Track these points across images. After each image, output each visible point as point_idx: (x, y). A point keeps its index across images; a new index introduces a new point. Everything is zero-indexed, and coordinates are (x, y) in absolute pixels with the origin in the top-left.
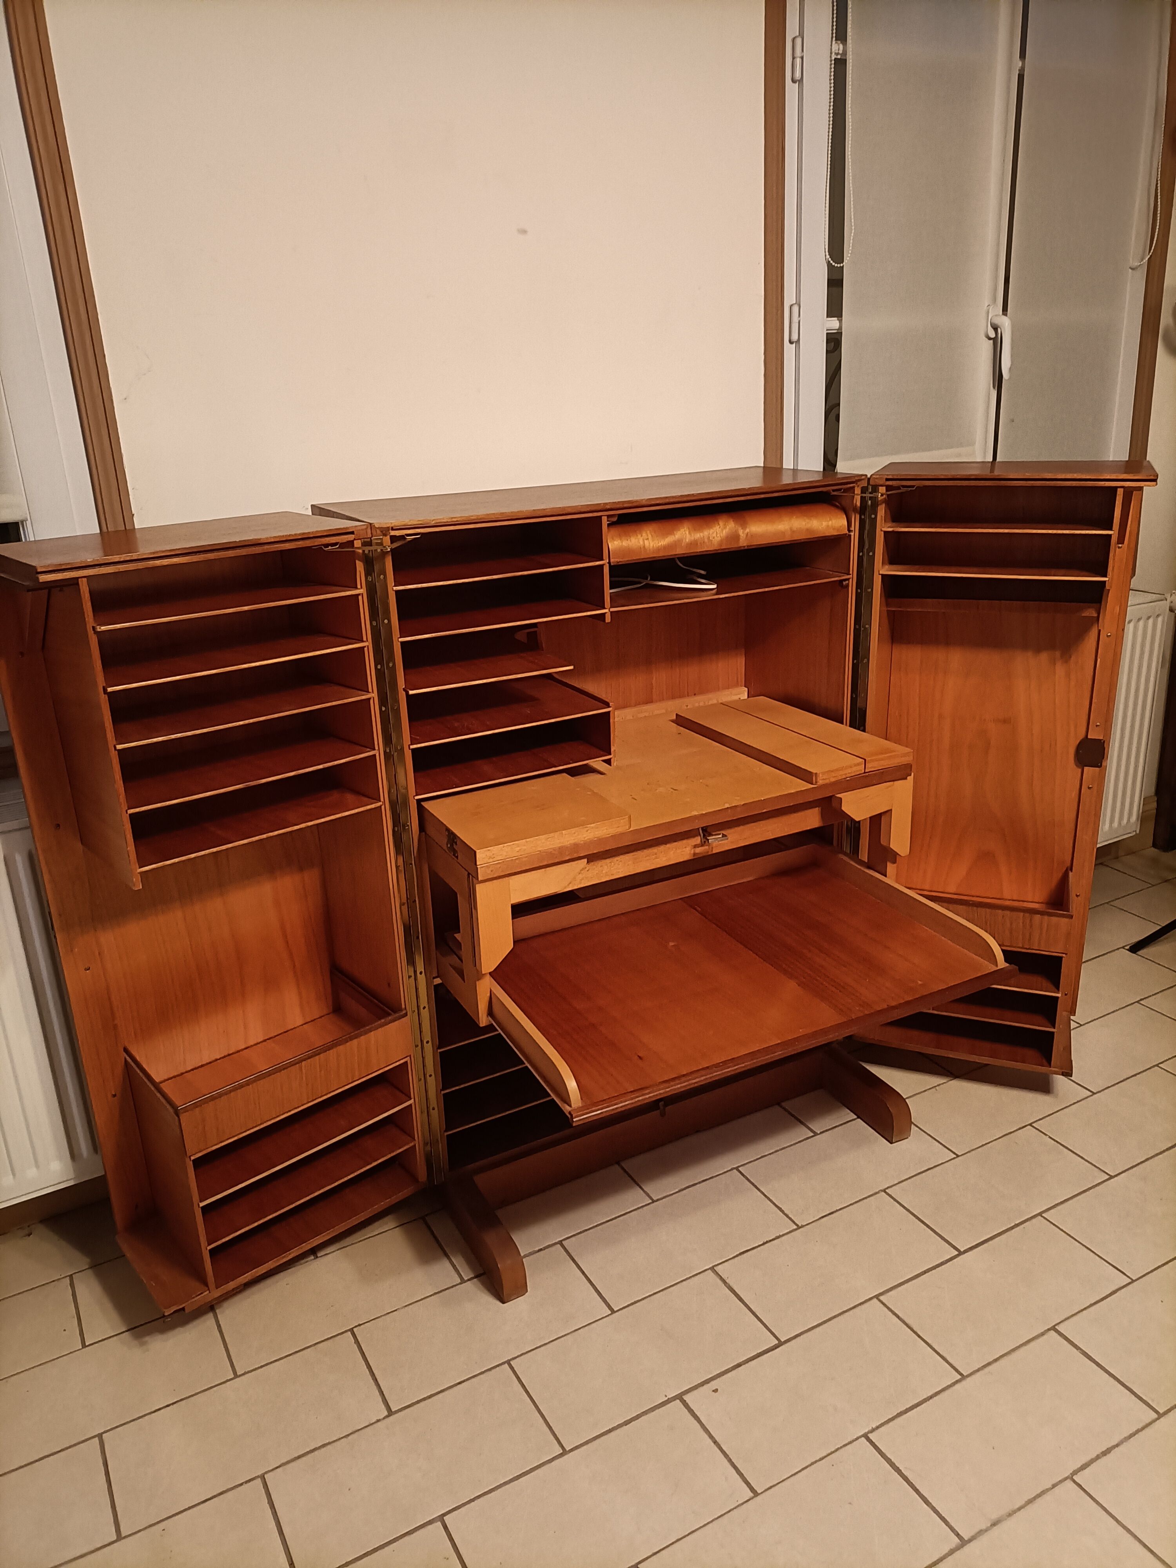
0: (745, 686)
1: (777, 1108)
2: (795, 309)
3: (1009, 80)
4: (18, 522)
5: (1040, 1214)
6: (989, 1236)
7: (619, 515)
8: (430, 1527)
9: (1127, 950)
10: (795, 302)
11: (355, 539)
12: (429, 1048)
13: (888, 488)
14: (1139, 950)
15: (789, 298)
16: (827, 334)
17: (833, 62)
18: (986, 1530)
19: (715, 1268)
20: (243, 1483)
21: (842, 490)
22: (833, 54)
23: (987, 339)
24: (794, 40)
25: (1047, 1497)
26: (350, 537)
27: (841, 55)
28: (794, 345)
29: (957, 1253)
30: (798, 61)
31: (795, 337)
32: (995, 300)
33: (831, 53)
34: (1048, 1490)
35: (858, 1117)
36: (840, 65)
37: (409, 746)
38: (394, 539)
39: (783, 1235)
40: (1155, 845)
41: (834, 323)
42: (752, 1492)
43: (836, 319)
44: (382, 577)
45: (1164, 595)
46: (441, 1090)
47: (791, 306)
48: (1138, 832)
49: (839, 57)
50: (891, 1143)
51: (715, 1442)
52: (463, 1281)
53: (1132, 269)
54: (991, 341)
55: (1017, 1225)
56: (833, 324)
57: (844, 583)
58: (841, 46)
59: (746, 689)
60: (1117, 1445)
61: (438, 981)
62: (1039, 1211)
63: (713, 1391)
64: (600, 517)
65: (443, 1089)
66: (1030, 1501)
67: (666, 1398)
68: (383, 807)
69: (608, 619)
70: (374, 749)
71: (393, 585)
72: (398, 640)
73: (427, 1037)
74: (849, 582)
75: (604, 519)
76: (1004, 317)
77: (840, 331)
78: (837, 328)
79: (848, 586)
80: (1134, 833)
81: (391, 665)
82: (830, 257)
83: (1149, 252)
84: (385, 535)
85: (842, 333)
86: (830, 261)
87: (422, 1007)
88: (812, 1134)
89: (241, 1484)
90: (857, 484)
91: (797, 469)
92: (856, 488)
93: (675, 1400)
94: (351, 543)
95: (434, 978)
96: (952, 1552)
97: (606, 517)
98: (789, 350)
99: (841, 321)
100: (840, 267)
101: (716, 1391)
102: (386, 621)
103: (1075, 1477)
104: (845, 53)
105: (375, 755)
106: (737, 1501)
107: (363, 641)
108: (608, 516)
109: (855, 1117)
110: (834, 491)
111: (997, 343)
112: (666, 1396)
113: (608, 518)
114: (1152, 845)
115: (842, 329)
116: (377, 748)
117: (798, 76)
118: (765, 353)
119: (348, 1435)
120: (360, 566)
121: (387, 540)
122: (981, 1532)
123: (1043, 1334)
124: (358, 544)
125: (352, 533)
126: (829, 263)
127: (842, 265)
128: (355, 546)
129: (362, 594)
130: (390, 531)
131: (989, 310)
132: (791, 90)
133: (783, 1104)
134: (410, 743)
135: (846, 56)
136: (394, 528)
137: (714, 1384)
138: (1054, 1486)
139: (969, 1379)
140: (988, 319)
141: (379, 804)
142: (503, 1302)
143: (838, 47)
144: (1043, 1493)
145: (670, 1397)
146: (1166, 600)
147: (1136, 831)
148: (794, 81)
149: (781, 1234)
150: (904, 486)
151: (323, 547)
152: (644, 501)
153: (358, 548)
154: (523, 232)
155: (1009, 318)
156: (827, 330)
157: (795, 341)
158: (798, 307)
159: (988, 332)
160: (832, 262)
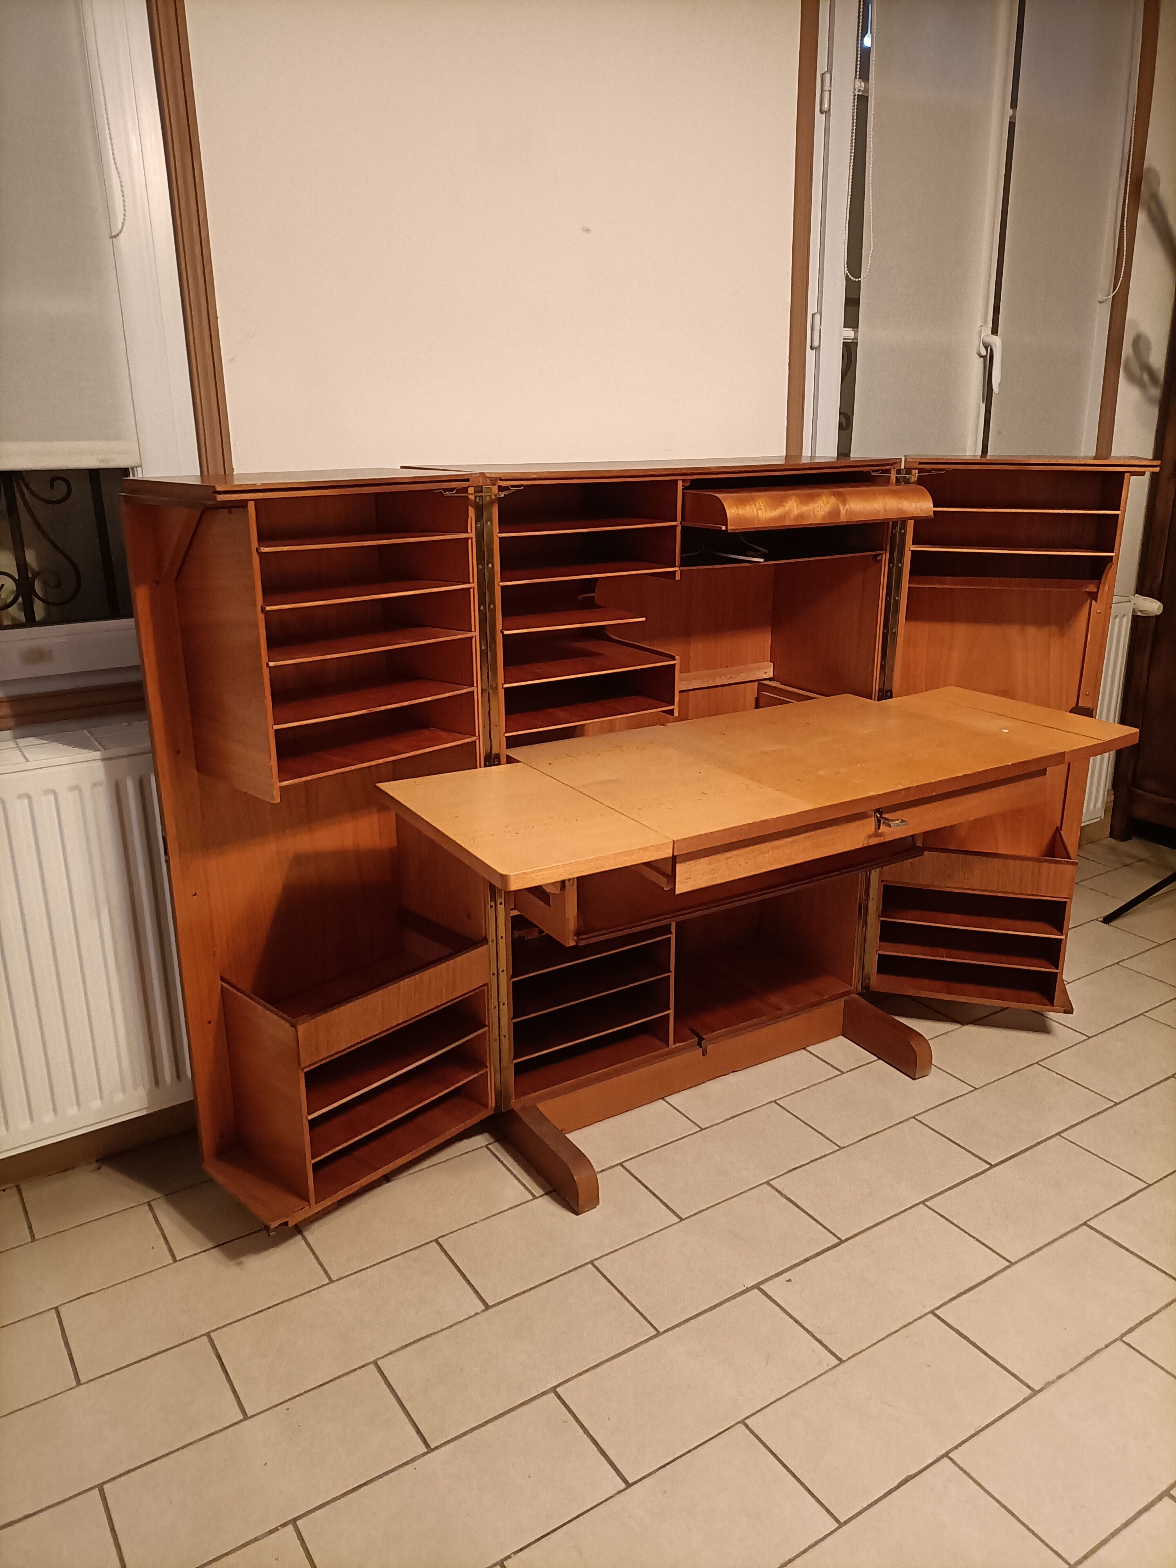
0: (770, 661)
1: (803, 1051)
2: (817, 317)
3: (1002, 127)
4: (129, 468)
5: (1058, 1134)
6: (1016, 1152)
7: (692, 480)
8: (544, 1397)
9: (1101, 921)
10: (817, 312)
11: (470, 486)
12: (503, 977)
13: (921, 471)
14: (1110, 922)
15: (812, 308)
16: (844, 343)
17: (856, 97)
18: (1053, 1382)
19: (770, 1182)
20: (357, 1368)
21: (880, 472)
22: (857, 90)
23: (978, 357)
24: (823, 75)
25: (1103, 1354)
26: (465, 484)
27: (863, 91)
28: (815, 350)
29: (989, 1166)
30: (827, 94)
31: (816, 344)
32: (985, 322)
33: (855, 90)
34: (1102, 1349)
35: (879, 1058)
36: (862, 101)
37: (503, 686)
38: (501, 489)
39: (828, 1155)
40: (1112, 835)
42: (837, 1360)
43: (851, 329)
44: (489, 523)
45: (1129, 597)
46: (512, 1019)
47: (813, 315)
48: (1103, 818)
49: (860, 93)
50: (914, 1079)
51: (797, 1321)
52: (535, 1197)
53: (1100, 302)
54: (982, 359)
55: (1039, 1143)
56: (850, 333)
57: (878, 558)
58: (863, 84)
59: (772, 664)
60: (1157, 1313)
61: (515, 913)
62: (1057, 1132)
63: (787, 1281)
64: (676, 481)
65: (514, 1018)
66: (1088, 1359)
67: (745, 1288)
68: (477, 742)
69: (678, 577)
70: (473, 686)
71: (498, 532)
72: (499, 584)
73: (503, 965)
74: (882, 557)
75: (680, 483)
76: (994, 337)
77: (855, 341)
78: (852, 338)
79: (881, 560)
80: (1099, 819)
81: (492, 607)
82: (849, 272)
83: (1114, 290)
84: (494, 485)
85: (857, 343)
86: (849, 276)
87: (499, 937)
88: (840, 1073)
89: (355, 1370)
90: (893, 466)
92: (892, 469)
93: (753, 1289)
94: (465, 490)
95: (512, 910)
96: (1025, 1401)
97: (681, 481)
98: (810, 355)
99: (856, 332)
100: (858, 281)
101: (789, 1280)
102: (490, 565)
103: (1123, 1339)
104: (866, 90)
105: (473, 692)
106: (828, 1365)
107: (469, 583)
108: (684, 481)
109: (876, 1058)
110: (874, 471)
111: (988, 361)
112: (744, 1286)
113: (683, 482)
114: (1109, 835)
115: (857, 339)
116: (475, 685)
117: (826, 107)
118: (789, 357)
119: (452, 1326)
120: (472, 512)
121: (495, 489)
122: (1048, 1384)
123: (1076, 1228)
124: (471, 490)
125: (468, 480)
126: (847, 277)
127: (860, 279)
128: (469, 492)
129: (472, 538)
130: (498, 481)
131: (981, 330)
132: (819, 119)
133: (808, 1048)
134: (503, 683)
135: (868, 93)
136: (502, 478)
137: (786, 1276)
138: (1107, 1346)
139: (1017, 1265)
140: (980, 339)
141: (474, 739)
142: (577, 1214)
143: (860, 84)
144: (1098, 1352)
145: (748, 1287)
146: (1131, 602)
147: (1101, 817)
148: (821, 112)
149: (826, 1154)
150: (934, 470)
151: (443, 492)
152: (714, 468)
153: (471, 494)
155: (1000, 337)
156: (844, 339)
157: (816, 348)
158: (819, 316)
159: (980, 350)
160: (850, 276)
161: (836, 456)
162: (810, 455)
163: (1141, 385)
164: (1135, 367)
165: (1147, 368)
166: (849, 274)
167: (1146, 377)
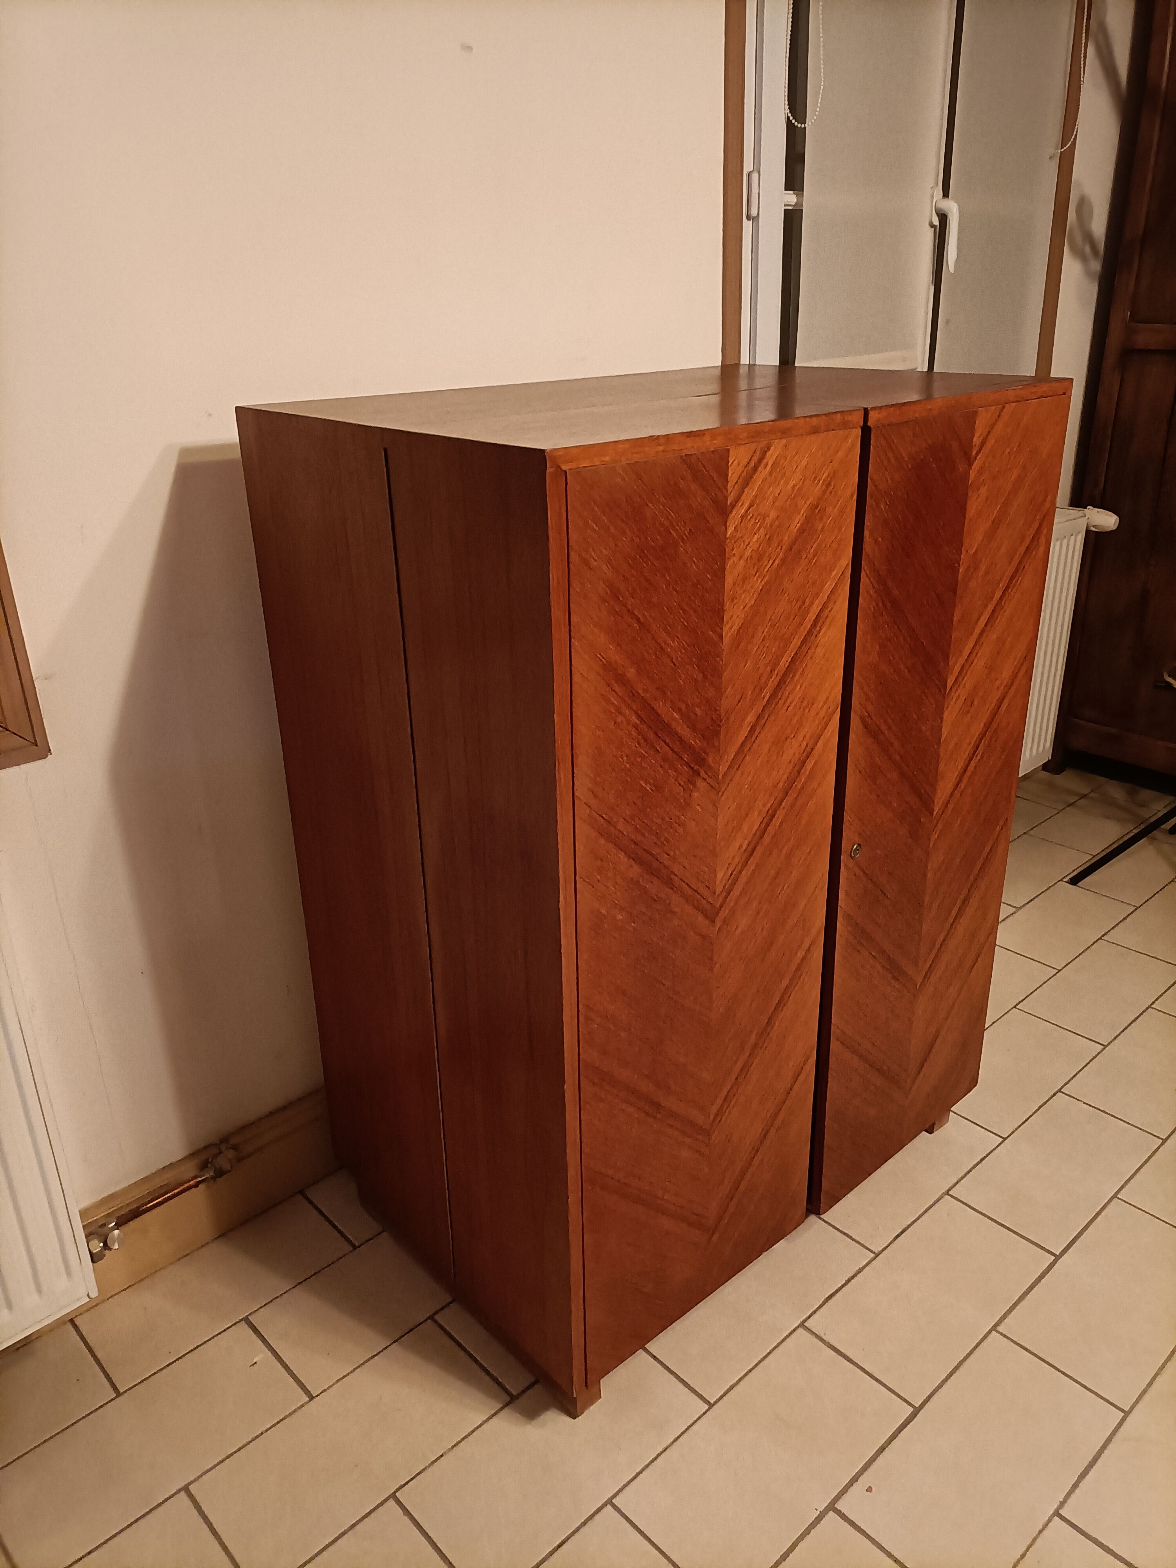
2: (755, 176)
9: (1067, 882)
10: (752, 169)
14: (1078, 882)
15: (748, 164)
16: (785, 210)
23: (930, 228)
28: (752, 221)
31: (754, 212)
32: (936, 179)
41: (792, 198)
43: (792, 192)
47: (750, 175)
54: (933, 229)
63: (867, 1490)
76: (946, 199)
78: (794, 204)
82: (790, 112)
86: (791, 121)
91: (754, 365)
98: (747, 225)
100: (802, 127)
115: (801, 206)
118: (724, 231)
126: (789, 122)
127: (803, 125)
131: (933, 192)
140: (932, 204)
154: (469, 48)
155: (952, 196)
156: (785, 205)
157: (753, 218)
158: (758, 175)
159: (932, 221)
160: (793, 121)
161: (778, 364)
162: (748, 363)
163: (1084, 259)
164: (1079, 239)
165: (1089, 237)
166: (791, 118)
167: (1088, 249)
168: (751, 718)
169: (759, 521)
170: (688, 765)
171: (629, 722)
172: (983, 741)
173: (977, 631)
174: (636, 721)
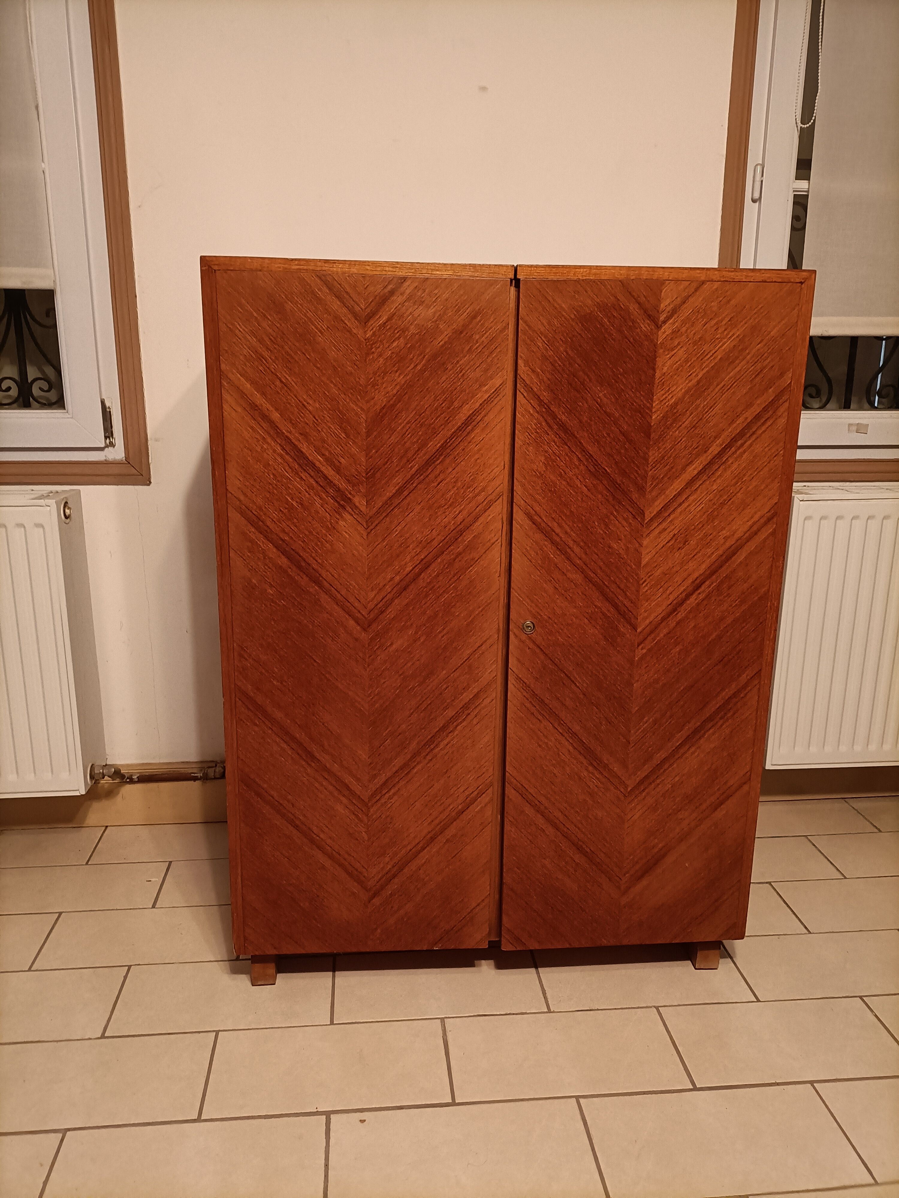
2: (759, 169)
5: (812, 1083)
6: (735, 1084)
10: (759, 163)
19: (445, 1019)
28: (757, 203)
29: (691, 1087)
31: (757, 196)
39: (529, 1013)
41: (803, 185)
47: (756, 166)
62: (813, 1079)
63: (360, 1121)
67: (316, 1111)
93: (321, 1115)
98: (751, 207)
145: (320, 1111)
156: (794, 191)
160: (800, 124)
168: (399, 480)
169: (398, 332)
170: (333, 498)
171: (274, 451)
172: (707, 583)
173: (687, 476)
174: (282, 452)
